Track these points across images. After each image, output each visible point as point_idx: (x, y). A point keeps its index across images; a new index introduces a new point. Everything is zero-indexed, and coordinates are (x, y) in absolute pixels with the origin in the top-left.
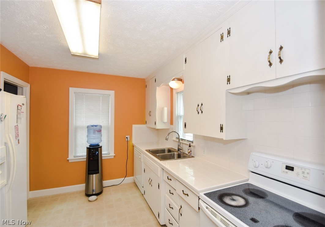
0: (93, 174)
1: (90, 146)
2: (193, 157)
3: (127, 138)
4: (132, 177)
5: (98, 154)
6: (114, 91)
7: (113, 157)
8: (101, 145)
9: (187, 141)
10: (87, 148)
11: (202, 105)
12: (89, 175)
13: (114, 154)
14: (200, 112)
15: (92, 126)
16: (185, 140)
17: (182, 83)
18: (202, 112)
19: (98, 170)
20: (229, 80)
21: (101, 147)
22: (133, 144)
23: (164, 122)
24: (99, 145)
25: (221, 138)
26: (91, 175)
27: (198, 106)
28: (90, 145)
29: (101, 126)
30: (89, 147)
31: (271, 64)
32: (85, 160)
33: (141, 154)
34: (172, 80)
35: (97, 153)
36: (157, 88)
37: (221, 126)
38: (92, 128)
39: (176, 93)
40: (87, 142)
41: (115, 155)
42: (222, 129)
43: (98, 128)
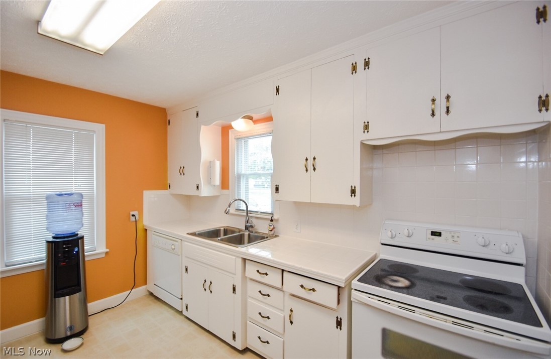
0: (64, 295)
1: (54, 238)
2: (276, 236)
3: (133, 215)
4: (144, 287)
5: (78, 252)
6: (104, 125)
7: (104, 256)
8: (80, 233)
9: (261, 212)
10: (48, 242)
11: (314, 159)
12: (57, 299)
13: (107, 248)
14: (310, 168)
15: (61, 195)
16: (257, 212)
17: (253, 123)
18: (314, 169)
19: (79, 284)
20: (366, 127)
21: (82, 238)
22: (144, 226)
23: (214, 185)
24: (77, 234)
25: (352, 204)
26: (62, 299)
27: (307, 160)
28: (54, 235)
29: (81, 195)
30: (51, 240)
31: (433, 115)
32: (44, 267)
33: (177, 241)
34: (242, 118)
35: (76, 249)
36: (202, 127)
37: (352, 189)
38: (60, 198)
39: (235, 139)
40: (48, 229)
41: (108, 250)
42: (353, 192)
43: (75, 199)
